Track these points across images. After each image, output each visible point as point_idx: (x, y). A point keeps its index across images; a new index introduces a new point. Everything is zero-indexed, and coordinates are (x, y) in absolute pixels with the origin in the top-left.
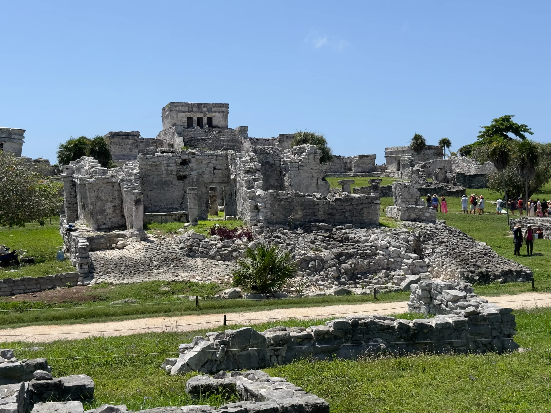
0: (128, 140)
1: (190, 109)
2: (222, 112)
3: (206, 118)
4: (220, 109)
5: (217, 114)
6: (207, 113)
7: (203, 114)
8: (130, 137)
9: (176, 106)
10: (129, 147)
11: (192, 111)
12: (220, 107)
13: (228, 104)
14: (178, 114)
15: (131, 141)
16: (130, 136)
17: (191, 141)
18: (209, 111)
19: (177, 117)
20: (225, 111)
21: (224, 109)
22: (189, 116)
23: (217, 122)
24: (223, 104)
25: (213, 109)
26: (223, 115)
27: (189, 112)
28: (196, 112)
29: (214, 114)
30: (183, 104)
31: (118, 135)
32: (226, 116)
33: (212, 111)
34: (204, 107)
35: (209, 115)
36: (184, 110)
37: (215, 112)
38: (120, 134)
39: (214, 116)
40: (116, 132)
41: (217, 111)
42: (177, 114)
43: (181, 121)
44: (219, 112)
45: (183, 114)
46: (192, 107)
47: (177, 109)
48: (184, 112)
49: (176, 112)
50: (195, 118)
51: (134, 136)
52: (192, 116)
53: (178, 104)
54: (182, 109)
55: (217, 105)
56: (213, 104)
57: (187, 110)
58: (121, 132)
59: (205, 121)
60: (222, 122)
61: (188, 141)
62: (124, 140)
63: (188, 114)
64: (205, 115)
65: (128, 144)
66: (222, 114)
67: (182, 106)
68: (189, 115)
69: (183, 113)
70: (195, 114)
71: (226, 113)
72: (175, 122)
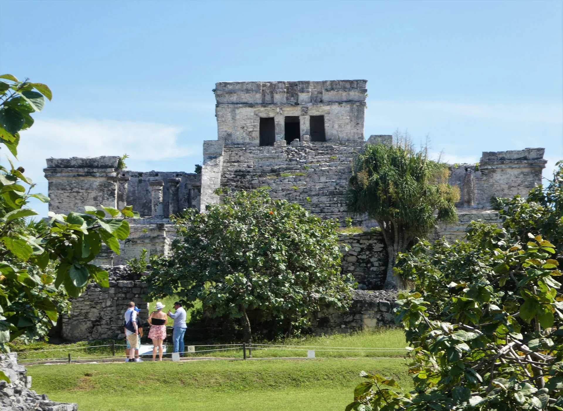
0: (92, 179)
1: (268, 98)
2: (350, 102)
3: (308, 118)
4: (344, 94)
5: (336, 108)
6: (310, 105)
7: (299, 108)
8: (95, 170)
9: (230, 93)
10: (93, 194)
11: (272, 103)
12: (344, 89)
13: (365, 82)
14: (237, 111)
15: (97, 181)
16: (97, 167)
17: (244, 176)
18: (317, 100)
19: (234, 118)
20: (356, 98)
21: (354, 94)
22: (264, 115)
23: (336, 126)
24: (351, 82)
25: (326, 96)
26: (352, 110)
27: (264, 104)
28: (282, 105)
29: (327, 108)
30: (249, 87)
31: (66, 167)
32: (358, 110)
33: (321, 101)
34: (302, 91)
35: (315, 112)
36: (251, 101)
37: (330, 103)
38: (73, 163)
39: (329, 113)
40: (63, 160)
41: (337, 99)
42: (233, 111)
43: (243, 128)
44: (340, 103)
45: (249, 112)
46: (272, 93)
47: (234, 98)
48: (251, 106)
49: (231, 106)
50: (280, 121)
51: (106, 167)
52: (271, 115)
53: (237, 87)
54: (246, 97)
55: (333, 86)
56: (324, 82)
57: (260, 101)
58: (75, 159)
59: (305, 125)
60: (349, 127)
61: (237, 175)
62: (82, 178)
63: (262, 109)
64: (305, 111)
65: (90, 188)
66: (348, 107)
67: (247, 91)
68: (264, 113)
69: (249, 109)
70: (278, 110)
71: (358, 104)
72: (230, 131)
